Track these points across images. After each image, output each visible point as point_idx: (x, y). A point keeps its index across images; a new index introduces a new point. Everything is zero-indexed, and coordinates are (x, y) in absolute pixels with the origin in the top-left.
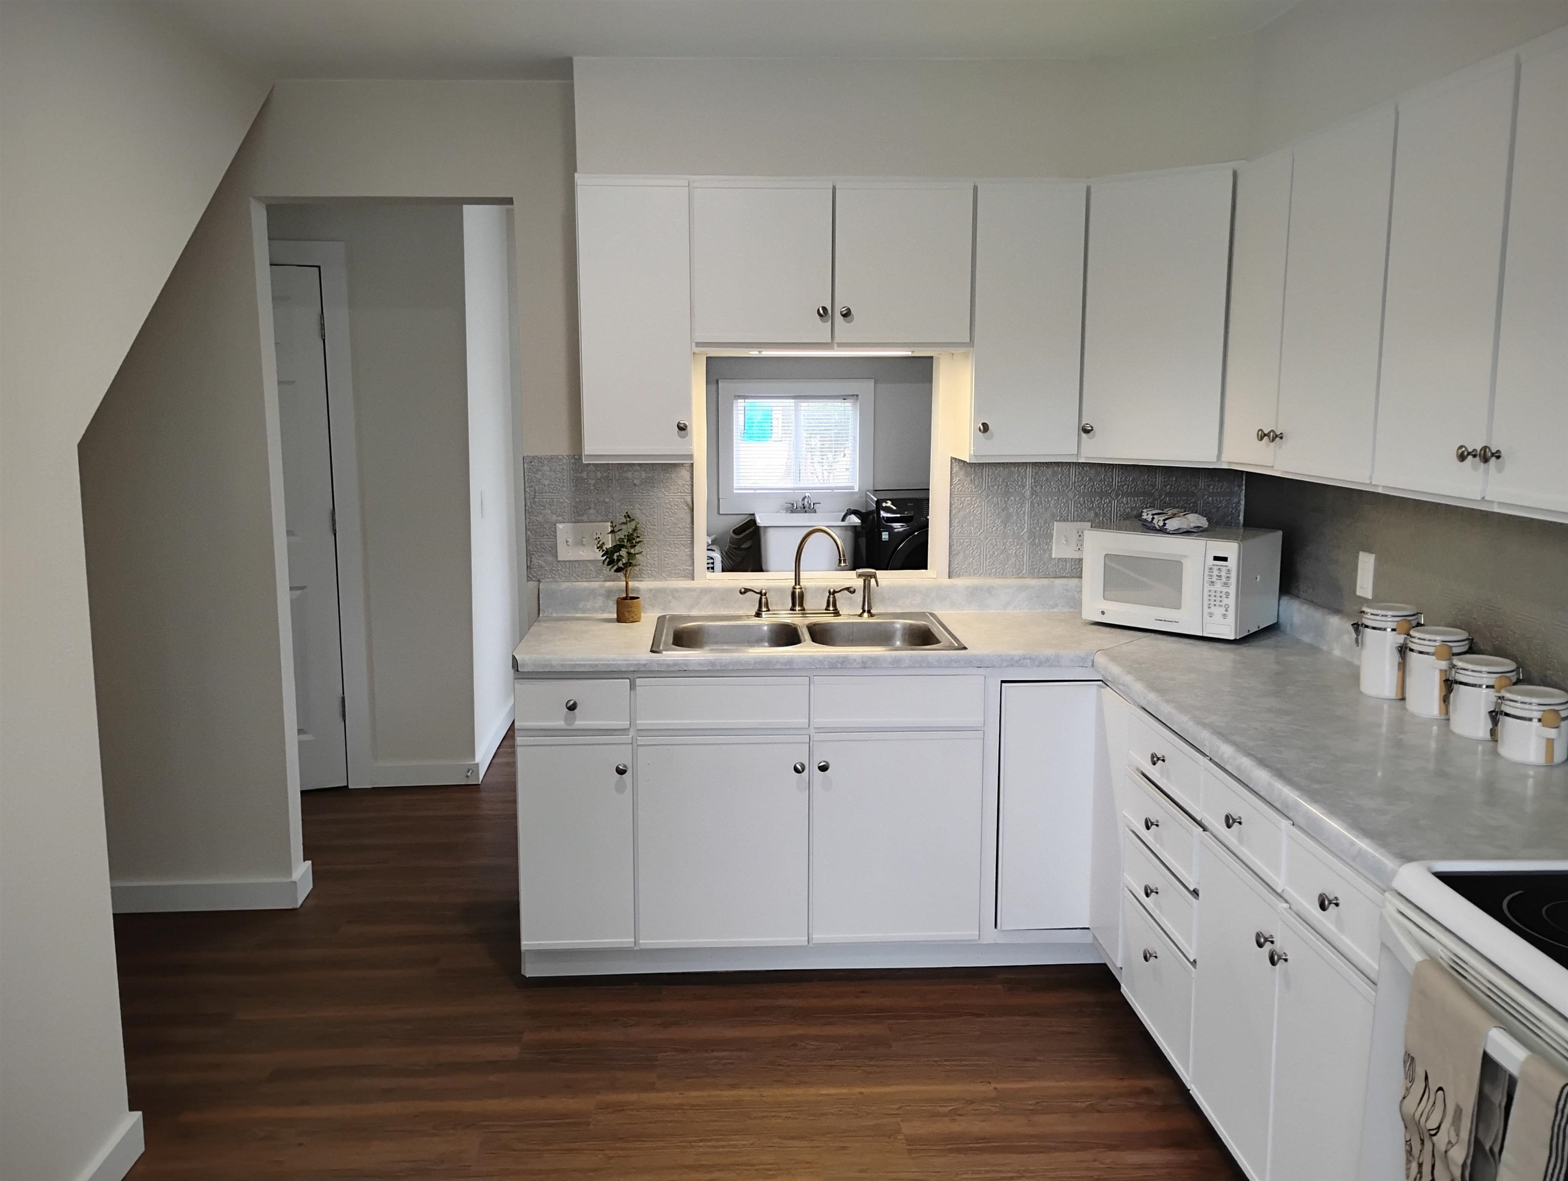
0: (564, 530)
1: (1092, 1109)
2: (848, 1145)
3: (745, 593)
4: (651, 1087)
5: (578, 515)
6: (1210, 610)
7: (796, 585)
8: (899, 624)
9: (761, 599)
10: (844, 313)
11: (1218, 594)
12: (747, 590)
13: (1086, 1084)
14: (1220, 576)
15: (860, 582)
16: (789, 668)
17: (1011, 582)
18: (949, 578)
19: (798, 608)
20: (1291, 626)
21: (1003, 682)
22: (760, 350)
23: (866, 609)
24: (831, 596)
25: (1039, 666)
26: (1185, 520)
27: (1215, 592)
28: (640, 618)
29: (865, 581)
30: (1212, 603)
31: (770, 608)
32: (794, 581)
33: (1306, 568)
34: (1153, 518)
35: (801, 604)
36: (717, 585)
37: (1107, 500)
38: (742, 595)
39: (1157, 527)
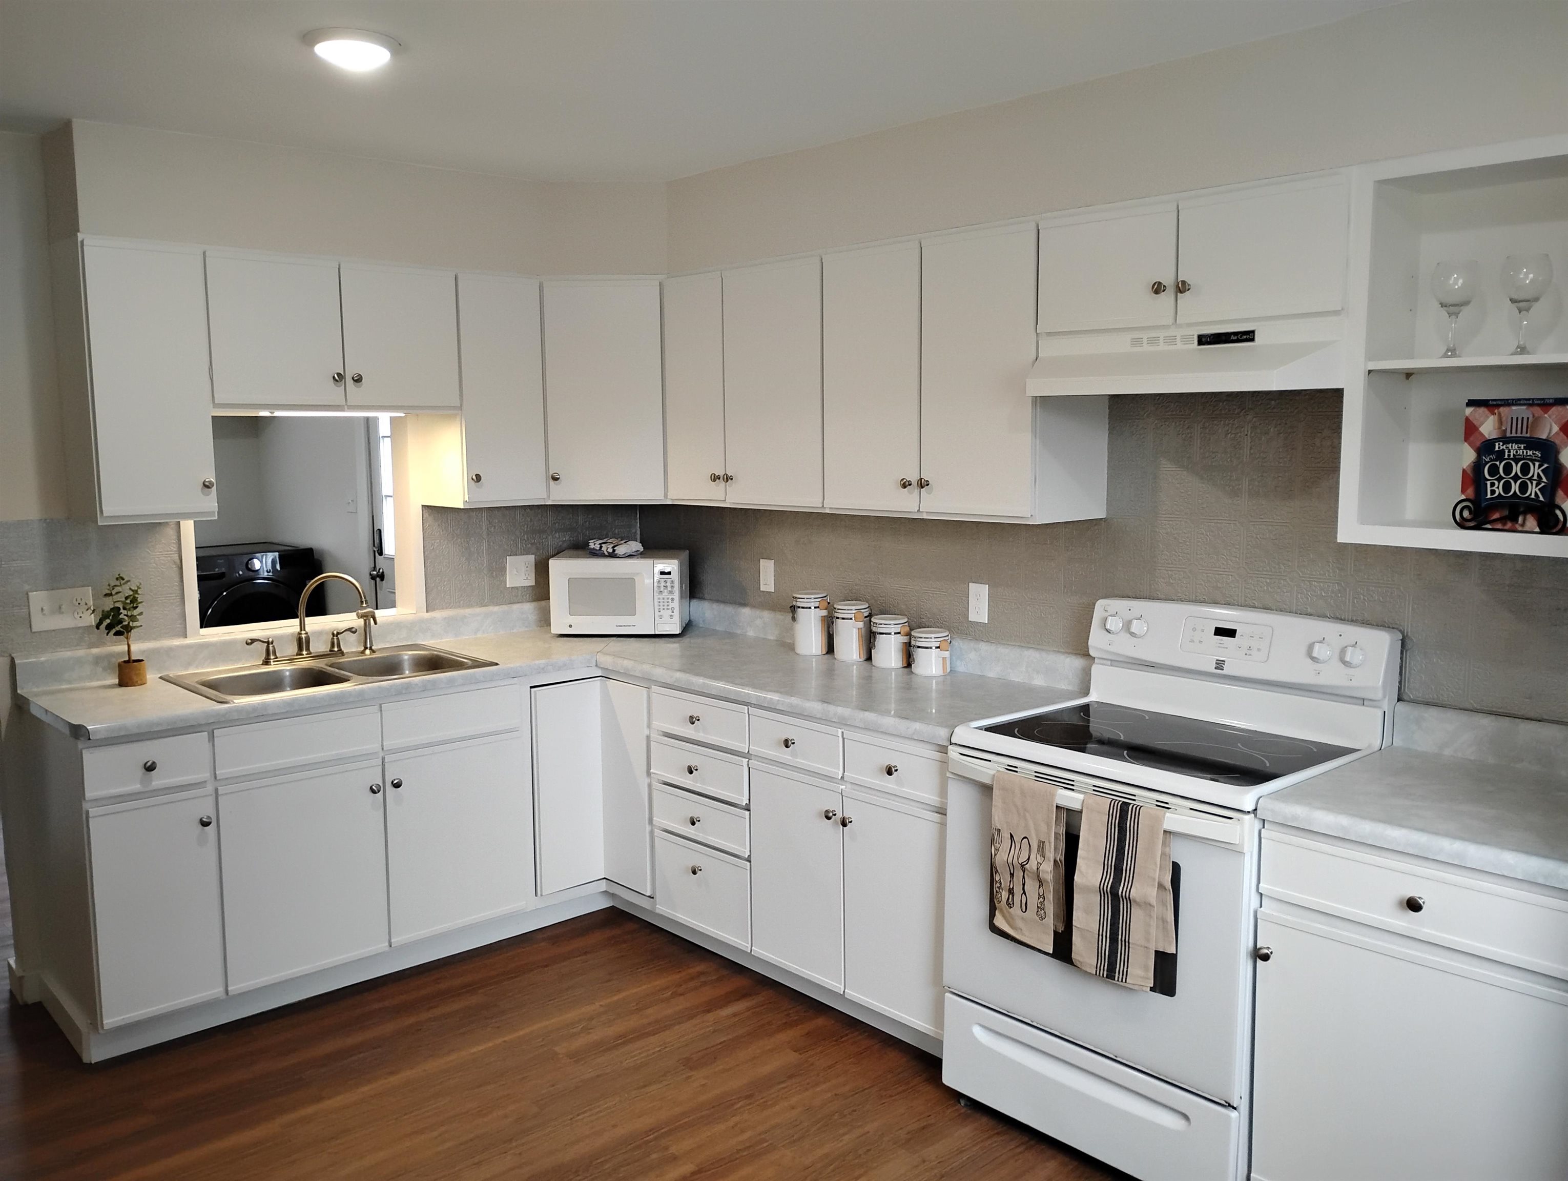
0: (38, 599)
2: (526, 1075)
3: (251, 643)
5: (55, 581)
6: (660, 613)
7: (301, 630)
9: (268, 647)
10: (356, 378)
11: (665, 600)
12: (253, 641)
14: (666, 587)
15: (361, 621)
17: (478, 610)
18: (427, 612)
19: (304, 652)
20: (703, 621)
21: (531, 687)
22: (272, 411)
23: (368, 646)
24: (335, 638)
25: (559, 670)
26: (628, 546)
27: (663, 599)
28: (146, 680)
29: (365, 620)
30: (662, 607)
31: (278, 655)
32: (299, 627)
35: (308, 649)
36: (213, 639)
38: (248, 646)
39: (606, 554)
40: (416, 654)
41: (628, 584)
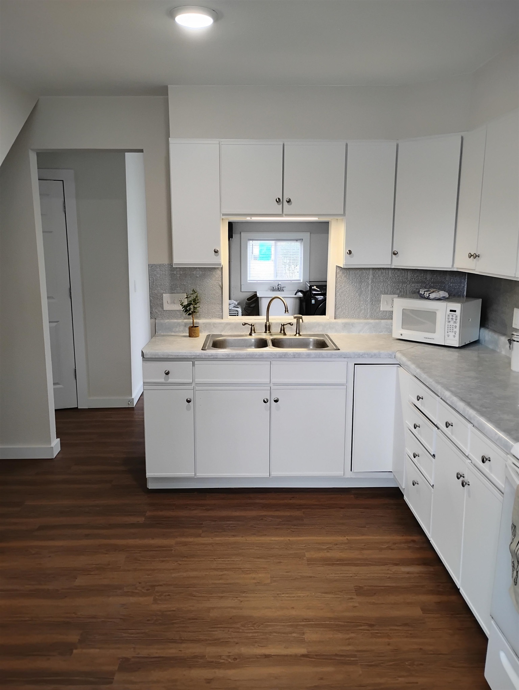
0: (166, 297)
1: (389, 548)
2: (282, 561)
3: (244, 325)
4: (199, 536)
5: (172, 290)
6: (448, 334)
7: (267, 321)
8: (312, 339)
9: (252, 327)
10: (288, 201)
11: (452, 327)
12: (246, 324)
13: (387, 538)
14: (453, 319)
15: (295, 320)
16: (261, 357)
17: (362, 321)
18: (335, 319)
19: (268, 332)
20: (485, 341)
21: (355, 364)
22: (251, 217)
23: (298, 332)
24: (282, 327)
25: (371, 358)
26: (438, 294)
27: (451, 325)
28: (199, 335)
29: (297, 320)
30: (449, 330)
31: (256, 332)
32: (266, 320)
33: (492, 315)
34: (424, 293)
35: (269, 330)
36: (233, 321)
37: (405, 285)
38: (243, 326)
39: (426, 297)
40: (317, 339)
41: (431, 316)
